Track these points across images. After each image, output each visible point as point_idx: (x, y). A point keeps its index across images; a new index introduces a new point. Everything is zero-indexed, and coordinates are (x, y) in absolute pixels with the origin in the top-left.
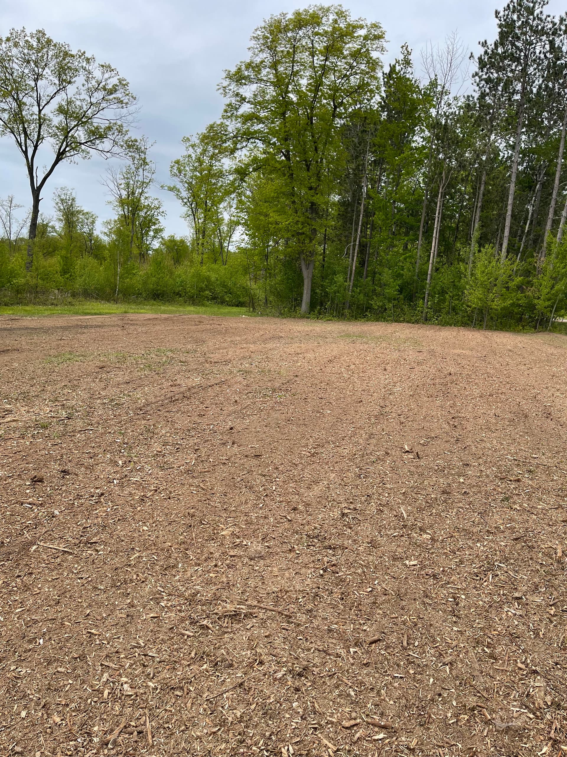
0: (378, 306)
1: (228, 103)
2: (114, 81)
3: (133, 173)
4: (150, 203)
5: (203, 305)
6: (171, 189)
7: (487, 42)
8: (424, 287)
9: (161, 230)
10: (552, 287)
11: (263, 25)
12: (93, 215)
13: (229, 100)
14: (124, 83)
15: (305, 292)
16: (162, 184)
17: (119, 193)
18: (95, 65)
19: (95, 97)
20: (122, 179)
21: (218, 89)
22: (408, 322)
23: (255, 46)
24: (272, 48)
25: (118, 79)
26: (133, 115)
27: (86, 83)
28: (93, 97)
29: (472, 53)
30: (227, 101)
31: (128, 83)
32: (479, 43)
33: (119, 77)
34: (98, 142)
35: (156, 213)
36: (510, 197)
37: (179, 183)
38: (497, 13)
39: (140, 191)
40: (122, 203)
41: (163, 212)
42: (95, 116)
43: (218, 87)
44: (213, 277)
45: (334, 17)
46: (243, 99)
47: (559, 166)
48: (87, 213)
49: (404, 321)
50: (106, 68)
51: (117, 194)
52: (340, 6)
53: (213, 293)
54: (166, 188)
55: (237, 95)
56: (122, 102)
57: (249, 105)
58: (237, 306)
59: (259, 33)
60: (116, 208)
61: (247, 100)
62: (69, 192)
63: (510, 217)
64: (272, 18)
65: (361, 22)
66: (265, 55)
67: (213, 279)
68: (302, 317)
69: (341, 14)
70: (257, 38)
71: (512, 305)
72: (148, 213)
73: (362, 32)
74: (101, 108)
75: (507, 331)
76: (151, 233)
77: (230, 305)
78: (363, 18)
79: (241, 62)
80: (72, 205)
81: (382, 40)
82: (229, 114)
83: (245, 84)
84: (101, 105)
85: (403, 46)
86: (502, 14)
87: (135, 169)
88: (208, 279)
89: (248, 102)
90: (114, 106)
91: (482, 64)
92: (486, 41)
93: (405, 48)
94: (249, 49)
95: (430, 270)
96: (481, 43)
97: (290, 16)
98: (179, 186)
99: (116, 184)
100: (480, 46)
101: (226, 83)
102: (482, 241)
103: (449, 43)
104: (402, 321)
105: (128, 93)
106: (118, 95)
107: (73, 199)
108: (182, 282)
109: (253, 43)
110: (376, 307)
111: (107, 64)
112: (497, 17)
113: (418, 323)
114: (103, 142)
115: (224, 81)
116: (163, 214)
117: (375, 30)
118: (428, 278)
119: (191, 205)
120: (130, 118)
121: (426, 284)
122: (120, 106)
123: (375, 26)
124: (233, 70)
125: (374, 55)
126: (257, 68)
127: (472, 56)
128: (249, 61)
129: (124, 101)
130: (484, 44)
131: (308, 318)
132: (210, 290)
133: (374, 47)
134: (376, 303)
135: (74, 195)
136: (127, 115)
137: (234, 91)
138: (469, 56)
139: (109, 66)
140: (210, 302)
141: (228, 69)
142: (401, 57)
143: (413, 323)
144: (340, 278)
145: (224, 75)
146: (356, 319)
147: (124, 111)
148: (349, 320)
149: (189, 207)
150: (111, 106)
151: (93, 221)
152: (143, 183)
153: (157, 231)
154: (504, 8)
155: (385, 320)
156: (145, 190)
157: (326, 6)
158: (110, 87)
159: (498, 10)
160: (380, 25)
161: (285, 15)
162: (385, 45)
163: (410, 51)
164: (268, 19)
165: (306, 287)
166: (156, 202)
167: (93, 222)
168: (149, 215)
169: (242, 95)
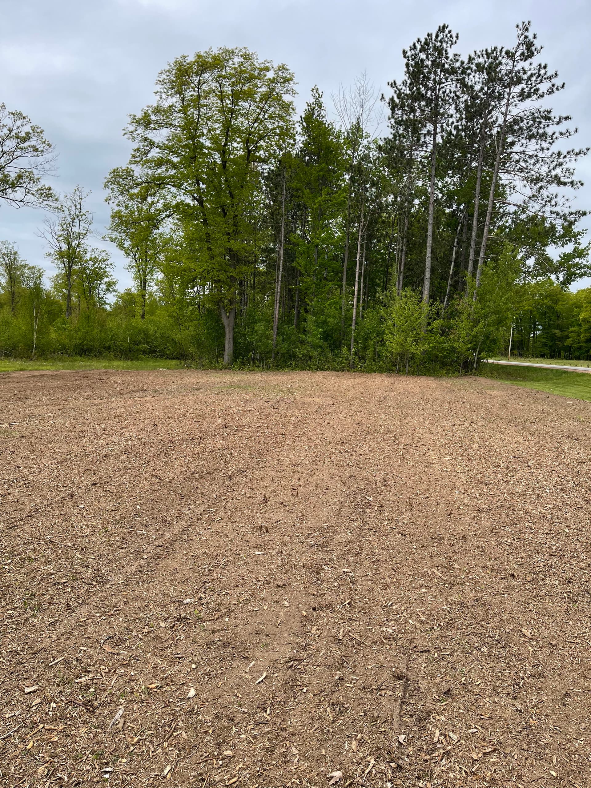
0: (302, 354)
1: (136, 148)
2: (27, 128)
3: (69, 224)
4: (96, 255)
5: (137, 359)
7: (397, 82)
8: (349, 334)
9: (114, 283)
10: (472, 329)
11: (167, 68)
12: (40, 269)
13: (138, 144)
14: (39, 130)
15: (227, 341)
16: (104, 235)
17: (58, 245)
18: (5, 113)
19: (7, 146)
20: (62, 231)
21: (125, 134)
22: (334, 370)
23: (162, 91)
24: (180, 92)
25: (31, 127)
26: (51, 163)
28: (5, 145)
29: (383, 95)
30: (136, 145)
31: (43, 131)
32: (388, 83)
33: (31, 125)
34: (9, 191)
35: (104, 266)
36: (428, 239)
38: (405, 52)
39: (77, 243)
40: (61, 255)
41: (111, 264)
43: (124, 132)
44: (151, 329)
45: (239, 60)
46: (152, 144)
47: (476, 206)
48: (33, 267)
49: (329, 369)
50: (18, 115)
51: (56, 246)
52: (246, 48)
53: (151, 347)
55: (146, 139)
56: (36, 150)
57: (158, 150)
59: (164, 76)
60: (56, 261)
61: (156, 145)
62: (11, 246)
63: (429, 259)
65: (267, 65)
66: (174, 99)
67: (151, 332)
68: (224, 368)
69: (247, 57)
70: (162, 82)
71: (433, 348)
72: (96, 266)
73: (270, 75)
74: (15, 156)
75: (430, 376)
76: (103, 287)
77: (170, 359)
78: (269, 60)
79: (148, 107)
80: (15, 259)
81: (291, 82)
82: (138, 159)
83: (155, 129)
84: (15, 153)
85: (313, 89)
86: (409, 54)
87: (70, 220)
88: (145, 332)
89: (158, 147)
90: (29, 155)
91: (393, 106)
92: (395, 82)
93: (315, 91)
94: (156, 93)
95: (354, 316)
96: (390, 83)
97: (191, 58)
99: (54, 235)
100: (389, 86)
101: (132, 128)
103: (359, 85)
104: (327, 369)
105: (44, 140)
106: (33, 142)
107: (15, 253)
108: (113, 335)
109: (159, 87)
110: (301, 356)
111: (18, 111)
112: (405, 57)
113: (343, 371)
114: (16, 191)
115: (130, 126)
116: (111, 267)
117: (283, 73)
118: (353, 324)
119: (135, 256)
120: (47, 166)
121: (351, 330)
122: (35, 153)
123: (282, 68)
124: (139, 115)
125: (286, 98)
127: (383, 98)
128: (156, 105)
129: (40, 149)
130: (393, 85)
131: (229, 369)
132: (148, 343)
133: (285, 89)
134: (301, 351)
135: (16, 249)
136: (43, 163)
137: (142, 136)
138: (380, 98)
139: (21, 114)
140: (147, 356)
141: (133, 113)
142: (313, 100)
143: (338, 371)
144: (260, 327)
145: (129, 120)
146: (281, 368)
147: (40, 159)
148: (274, 370)
149: (132, 258)
150: (26, 155)
151: (40, 275)
152: (80, 233)
153: (110, 284)
154: (411, 47)
155: (310, 369)
156: (82, 242)
157: (231, 48)
158: (23, 134)
159: (405, 50)
160: (287, 67)
161: (184, 57)
162: (295, 87)
163: (321, 94)
164: (172, 62)
165: (227, 336)
166: (104, 254)
167: (40, 277)
168: (96, 268)
169: (151, 140)
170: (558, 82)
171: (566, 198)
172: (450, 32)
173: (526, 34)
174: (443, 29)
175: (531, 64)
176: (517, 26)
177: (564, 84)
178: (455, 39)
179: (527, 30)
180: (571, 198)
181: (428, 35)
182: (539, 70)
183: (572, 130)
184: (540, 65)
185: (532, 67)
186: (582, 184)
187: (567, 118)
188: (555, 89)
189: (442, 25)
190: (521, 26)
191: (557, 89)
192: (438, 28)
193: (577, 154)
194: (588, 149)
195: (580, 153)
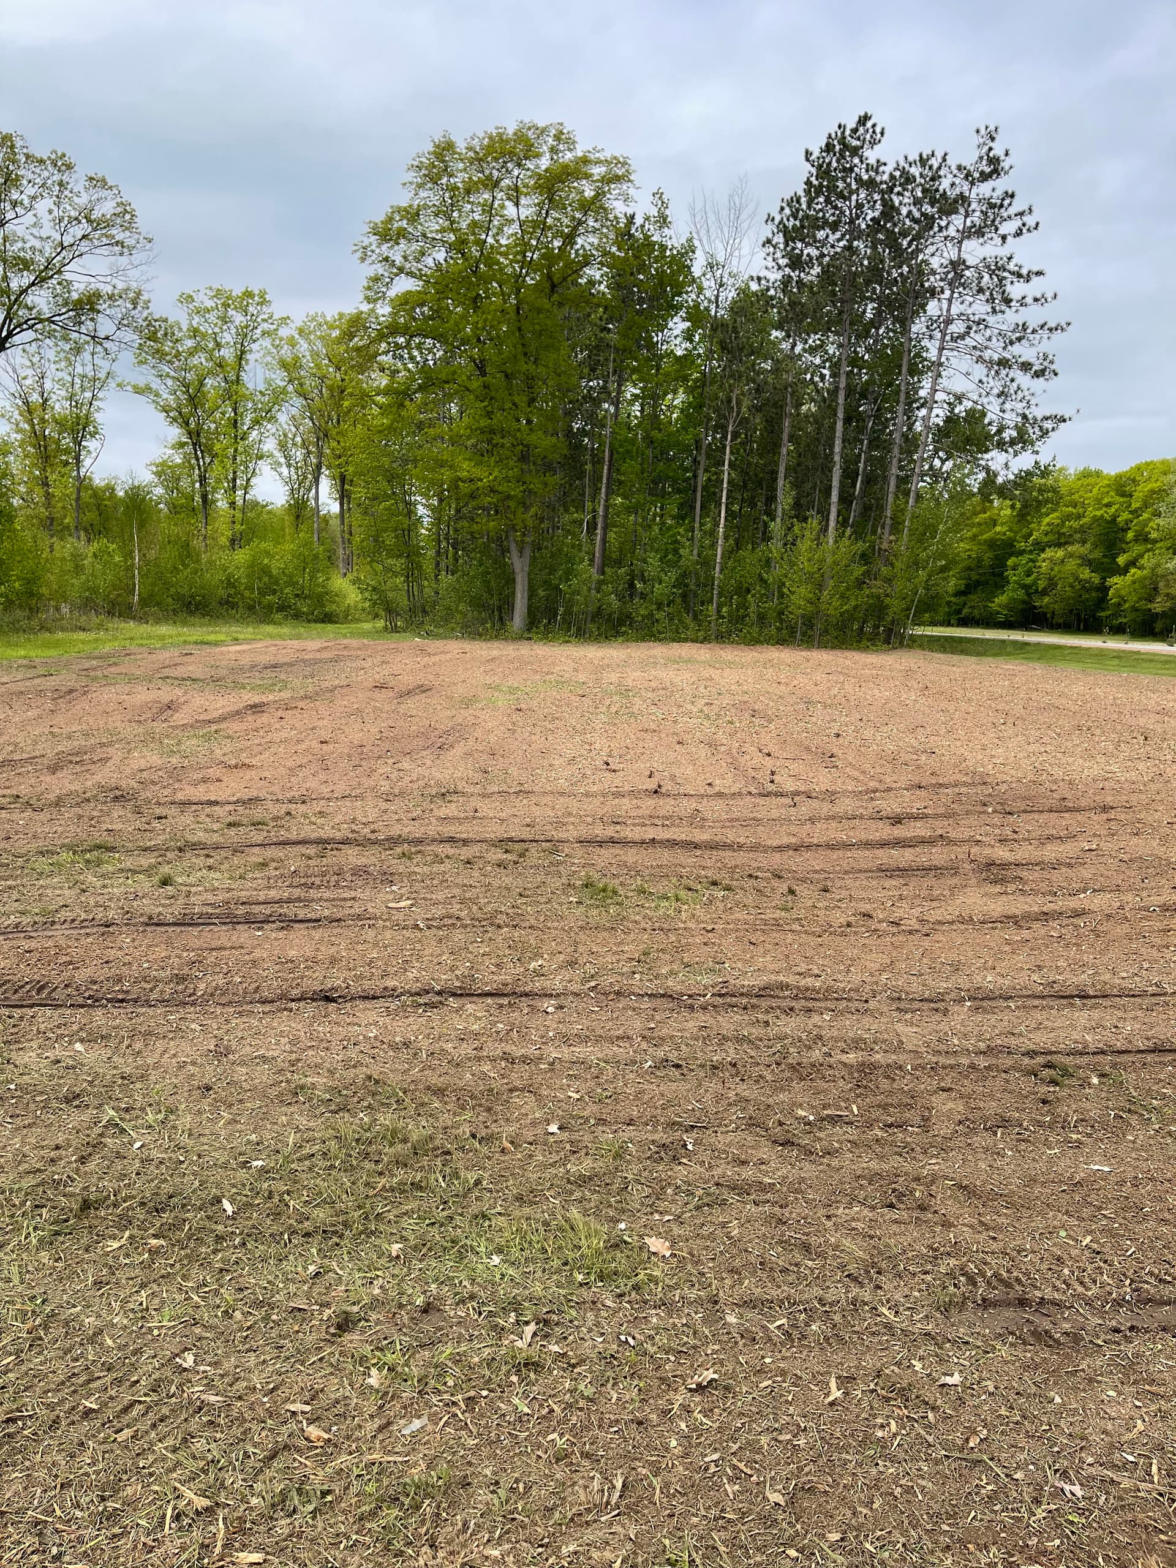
2: (108, 206)
6: (138, 391)
14: (128, 209)
19: (70, 235)
20: (28, 367)
21: (355, 251)
23: (414, 180)
25: (119, 204)
27: (55, 209)
28: (67, 233)
29: (769, 215)
31: (136, 211)
37: (153, 378)
38: (808, 154)
42: (67, 268)
45: (551, 142)
49: (686, 640)
50: (97, 182)
52: (561, 124)
54: (129, 388)
56: (121, 244)
58: (323, 622)
59: (423, 159)
64: (444, 137)
65: (597, 155)
69: (562, 138)
70: (418, 168)
73: (597, 171)
74: (77, 253)
78: (599, 148)
79: (393, 207)
81: (628, 183)
84: (80, 248)
86: (815, 156)
94: (404, 184)
95: (719, 558)
96: (785, 200)
98: (156, 384)
100: (783, 205)
102: (799, 511)
109: (411, 176)
110: (640, 618)
111: (99, 175)
112: (807, 160)
122: (117, 250)
123: (618, 162)
126: (413, 215)
127: (769, 219)
128: (404, 205)
129: (127, 244)
130: (790, 202)
131: (527, 638)
133: (614, 193)
139: (104, 181)
142: (654, 212)
149: (182, 427)
150: (98, 251)
154: (820, 148)
156: (100, 395)
157: (541, 124)
158: (100, 216)
159: (810, 149)
162: (632, 191)
163: (667, 202)
170: (1030, 221)
171: (1031, 391)
172: (874, 126)
173: (992, 144)
174: (864, 120)
175: (994, 190)
176: (978, 131)
177: (1037, 224)
178: (879, 136)
179: (993, 139)
180: (1038, 392)
181: (840, 127)
182: (1003, 199)
183: (1049, 296)
184: (1006, 193)
185: (995, 195)
186: (1056, 374)
187: (1039, 273)
188: (1024, 231)
189: (862, 114)
190: (983, 132)
191: (1029, 230)
192: (857, 119)
193: (1050, 330)
194: (1069, 324)
195: (1056, 329)
